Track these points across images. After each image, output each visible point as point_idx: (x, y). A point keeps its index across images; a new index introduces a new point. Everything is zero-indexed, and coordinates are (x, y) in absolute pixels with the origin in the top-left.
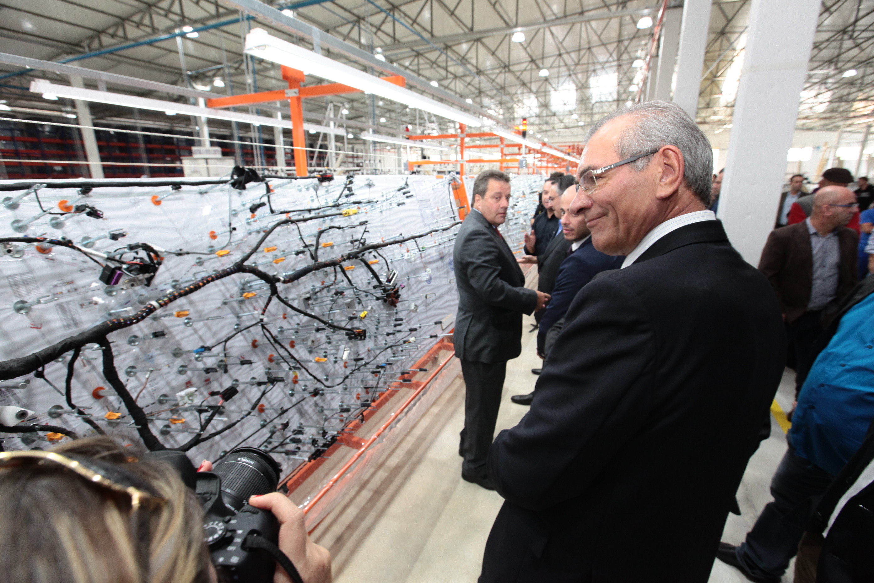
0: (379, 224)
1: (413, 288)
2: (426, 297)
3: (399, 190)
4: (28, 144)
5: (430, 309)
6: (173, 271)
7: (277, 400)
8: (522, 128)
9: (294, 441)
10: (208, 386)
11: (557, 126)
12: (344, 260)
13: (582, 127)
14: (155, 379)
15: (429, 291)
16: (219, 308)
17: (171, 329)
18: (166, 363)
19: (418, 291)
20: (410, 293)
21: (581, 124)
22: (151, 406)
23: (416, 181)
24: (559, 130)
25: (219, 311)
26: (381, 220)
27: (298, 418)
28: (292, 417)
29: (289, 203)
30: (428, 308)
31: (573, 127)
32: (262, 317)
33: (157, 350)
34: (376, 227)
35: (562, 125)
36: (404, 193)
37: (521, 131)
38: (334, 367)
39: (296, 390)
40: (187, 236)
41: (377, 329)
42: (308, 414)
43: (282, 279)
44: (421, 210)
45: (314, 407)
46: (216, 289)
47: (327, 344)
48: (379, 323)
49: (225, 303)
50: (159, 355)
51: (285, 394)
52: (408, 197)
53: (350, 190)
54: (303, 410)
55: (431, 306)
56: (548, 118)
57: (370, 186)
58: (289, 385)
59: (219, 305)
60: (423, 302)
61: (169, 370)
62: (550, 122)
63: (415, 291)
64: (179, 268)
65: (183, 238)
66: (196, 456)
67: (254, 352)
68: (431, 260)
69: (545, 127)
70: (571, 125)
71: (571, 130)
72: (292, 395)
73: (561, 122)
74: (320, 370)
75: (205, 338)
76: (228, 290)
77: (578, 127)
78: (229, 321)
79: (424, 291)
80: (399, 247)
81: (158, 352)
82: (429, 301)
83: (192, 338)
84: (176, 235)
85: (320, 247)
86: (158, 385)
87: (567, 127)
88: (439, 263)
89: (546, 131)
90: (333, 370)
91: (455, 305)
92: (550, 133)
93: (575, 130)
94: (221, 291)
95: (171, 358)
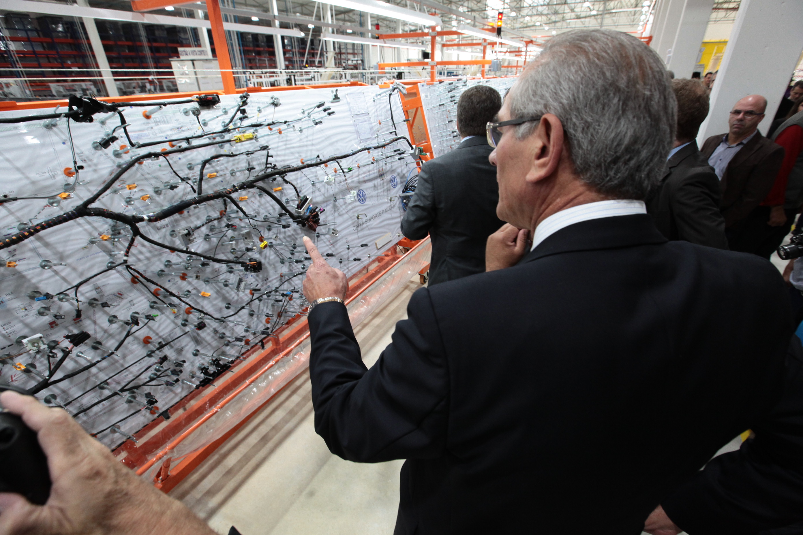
0: (298, 144)
1: (341, 209)
2: (358, 218)
3: (319, 107)
4: (45, 45)
5: (362, 230)
6: (19, 214)
7: (167, 330)
8: (496, 24)
9: (174, 372)
10: (78, 324)
11: (567, 16)
12: (236, 190)
13: (594, 16)
14: (10, 323)
15: (362, 211)
16: (85, 247)
17: (25, 273)
18: (22, 306)
19: (347, 212)
20: (336, 214)
21: (594, 13)
22: (7, 348)
23: (351, 94)
24: (568, 21)
25: (86, 250)
26: (301, 140)
27: (194, 346)
28: (186, 346)
29: (172, 129)
30: (359, 229)
31: (586, 17)
32: (125, 258)
33: (7, 295)
34: (293, 148)
35: (573, 15)
36: (325, 110)
37: (496, 27)
38: (238, 295)
39: (189, 320)
40: (33, 176)
41: (292, 254)
42: (206, 341)
43: (146, 217)
44: (355, 125)
45: (212, 334)
46: (80, 229)
47: (228, 274)
48: (295, 248)
49: (92, 242)
50: (12, 299)
51: (176, 324)
52: (329, 114)
53: (243, 112)
54: (199, 338)
55: (364, 226)
56: (558, 7)
57: (275, 105)
58: (181, 316)
59: (85, 245)
60: (353, 223)
61: (26, 312)
62: (561, 11)
63: (344, 212)
64: (26, 210)
65: (28, 178)
66: (70, 389)
67: (135, 288)
68: (366, 179)
69: (553, 18)
70: (583, 15)
71: (583, 20)
72: (184, 325)
73: (572, 10)
74: (220, 299)
75: (69, 279)
76: (95, 229)
77: (590, 16)
78: (99, 259)
79: (356, 211)
80: (324, 168)
81: (9, 297)
82: (360, 221)
83: (51, 280)
84: (18, 176)
85: (204, 178)
86: (14, 328)
87: (578, 18)
88: (378, 181)
89: (555, 22)
90: (236, 298)
91: (396, 223)
92: (558, 25)
93: (587, 20)
94: (85, 230)
95: (28, 301)
